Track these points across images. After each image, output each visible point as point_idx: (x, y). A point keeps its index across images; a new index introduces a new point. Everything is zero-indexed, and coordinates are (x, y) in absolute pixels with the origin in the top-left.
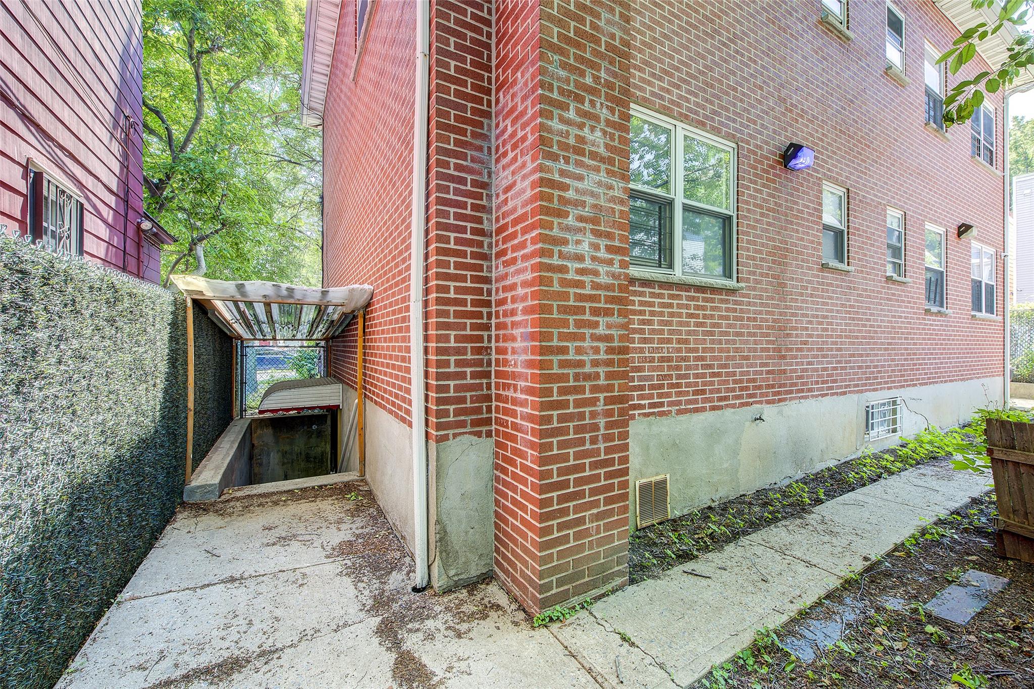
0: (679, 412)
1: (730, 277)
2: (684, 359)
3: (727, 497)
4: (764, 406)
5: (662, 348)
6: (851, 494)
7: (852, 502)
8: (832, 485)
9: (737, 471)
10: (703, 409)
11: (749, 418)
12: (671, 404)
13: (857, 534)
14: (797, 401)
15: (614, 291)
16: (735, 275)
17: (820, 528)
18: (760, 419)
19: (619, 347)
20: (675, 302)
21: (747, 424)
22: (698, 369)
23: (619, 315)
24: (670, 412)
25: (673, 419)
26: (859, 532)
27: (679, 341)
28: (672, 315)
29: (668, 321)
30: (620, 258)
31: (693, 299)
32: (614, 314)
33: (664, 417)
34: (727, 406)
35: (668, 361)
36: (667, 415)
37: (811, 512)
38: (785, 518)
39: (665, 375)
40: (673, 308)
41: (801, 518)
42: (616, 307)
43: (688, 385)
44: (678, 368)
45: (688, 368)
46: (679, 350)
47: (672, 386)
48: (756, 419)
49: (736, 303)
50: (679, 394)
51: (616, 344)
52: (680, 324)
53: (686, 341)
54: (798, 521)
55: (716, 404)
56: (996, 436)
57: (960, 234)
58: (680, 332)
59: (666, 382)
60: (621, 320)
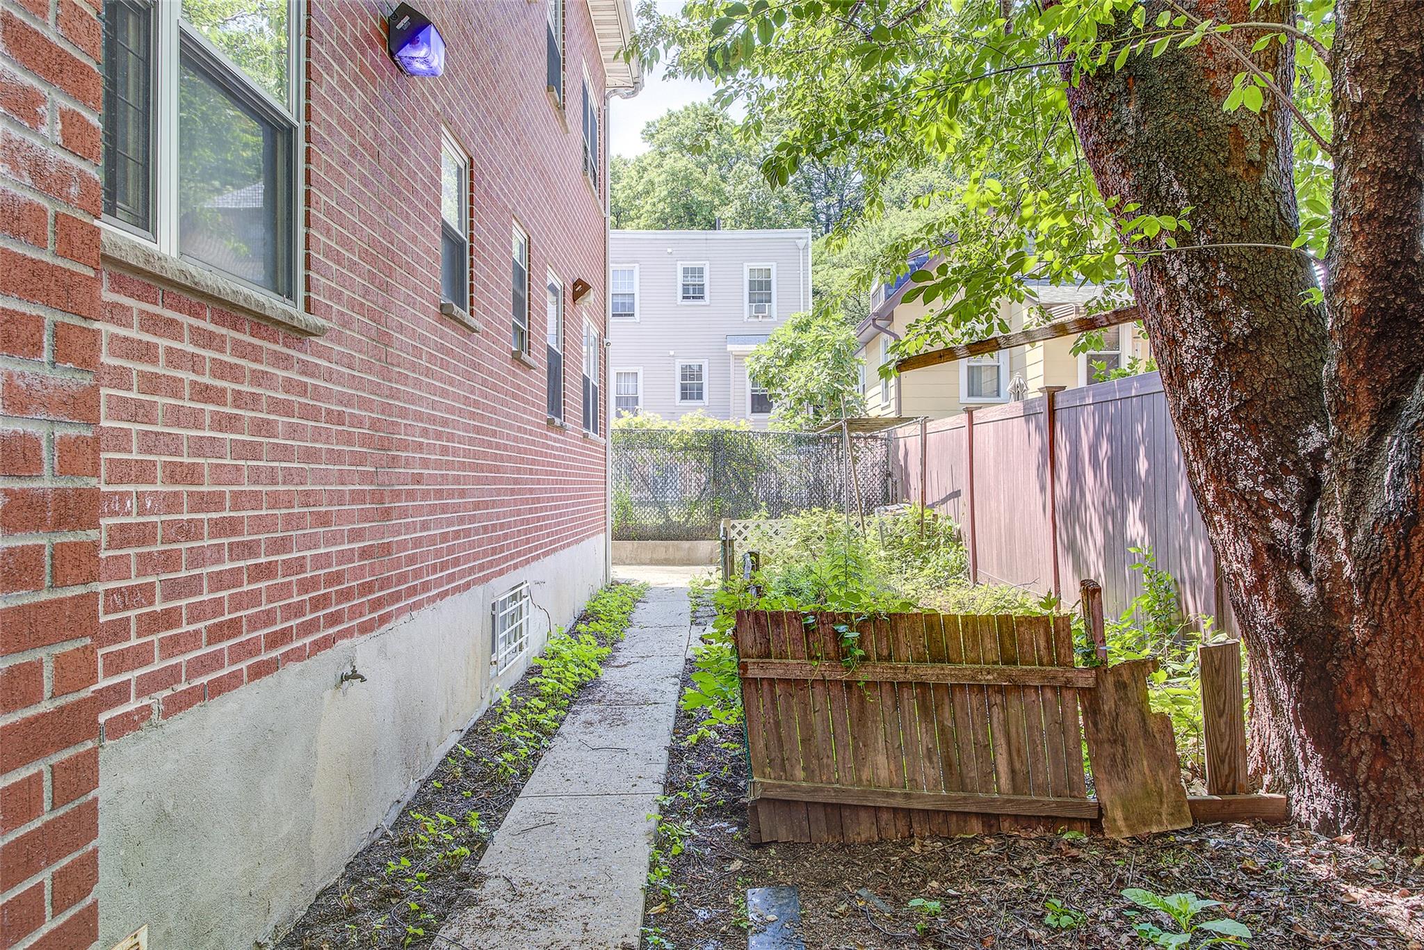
0: (176, 705)
1: (290, 295)
2: (187, 531)
3: (291, 918)
4: (360, 640)
5: (123, 496)
6: (519, 804)
7: (533, 822)
8: (474, 792)
9: (309, 832)
10: (233, 682)
11: (332, 679)
12: (148, 685)
13: (583, 897)
14: (406, 617)
15: (40, 243)
16: (301, 293)
17: (519, 910)
18: (355, 675)
19: (62, 495)
20: (163, 343)
21: (328, 694)
22: (220, 561)
23: (60, 355)
24: (145, 712)
25: (155, 735)
26: (582, 889)
27: (175, 474)
28: (152, 384)
29: (140, 404)
30: (67, 104)
31: (208, 340)
32: (37, 348)
33: (129, 737)
34: (287, 657)
35: (142, 542)
36: (135, 726)
37: (480, 880)
38: (442, 917)
39: (131, 589)
40: (154, 360)
41: (472, 902)
42: (50, 317)
43: (196, 614)
44: (169, 561)
45: (197, 558)
46: (172, 502)
47: (152, 623)
48: (344, 678)
49: (306, 369)
50: (173, 646)
51: (46, 483)
52: (177, 416)
53: (191, 474)
54: (472, 914)
55: (264, 657)
56: (748, 639)
57: (576, 296)
58: (173, 444)
59: (132, 613)
60: (66, 378)
